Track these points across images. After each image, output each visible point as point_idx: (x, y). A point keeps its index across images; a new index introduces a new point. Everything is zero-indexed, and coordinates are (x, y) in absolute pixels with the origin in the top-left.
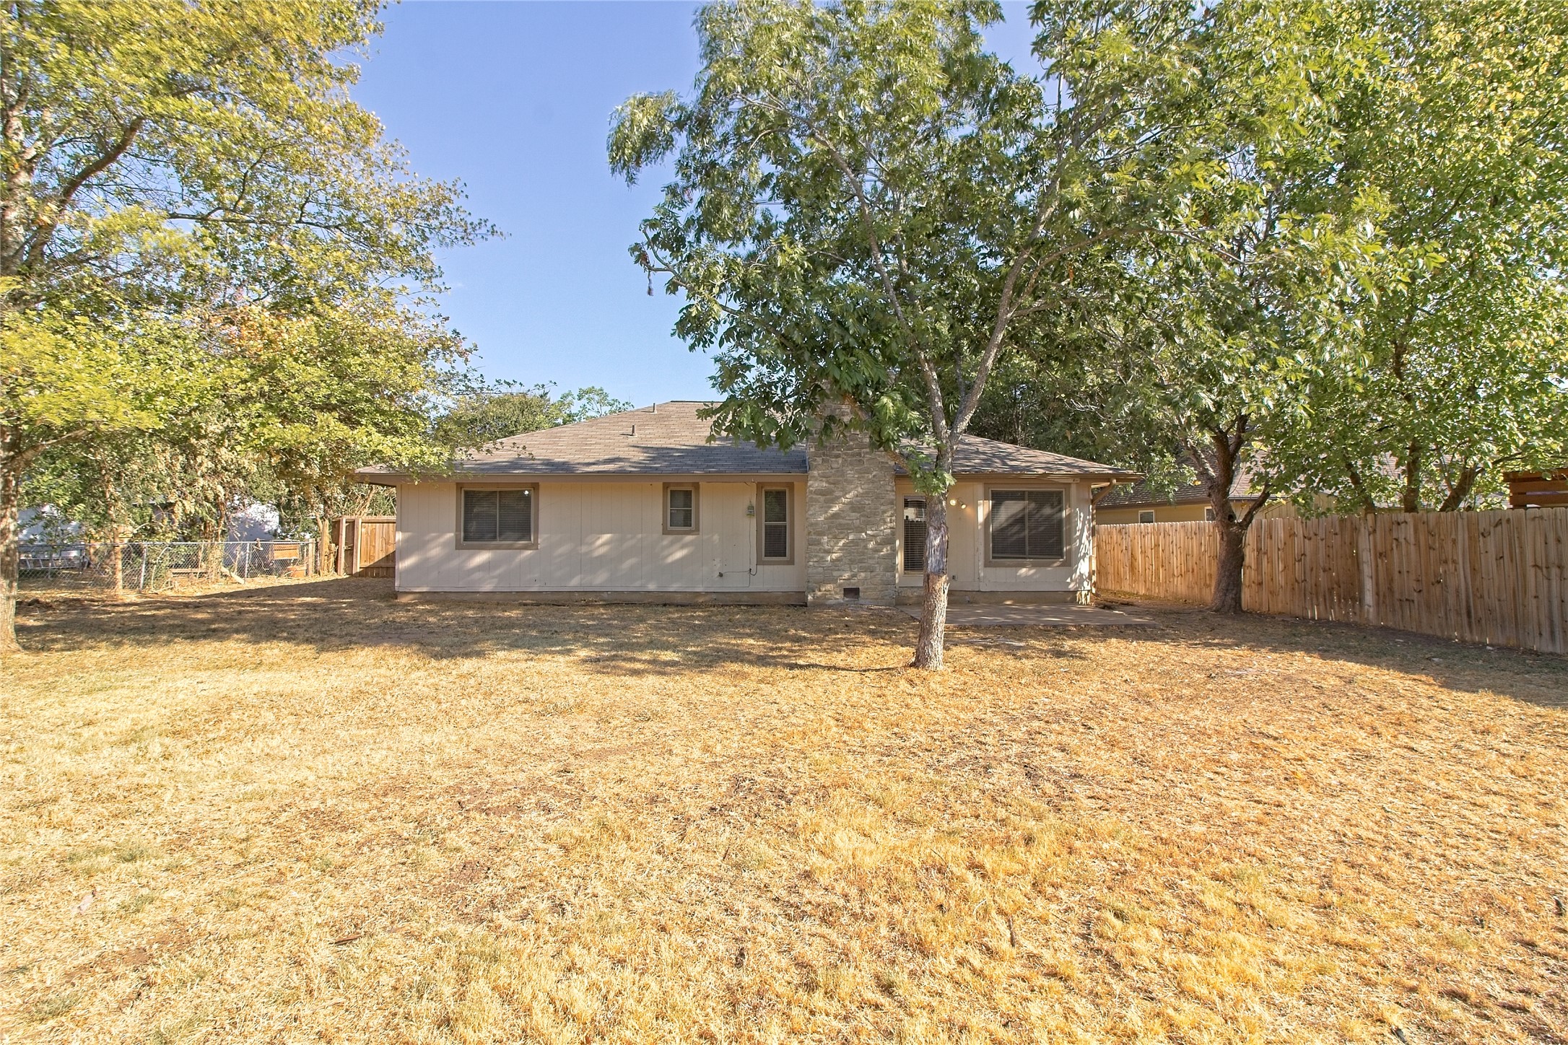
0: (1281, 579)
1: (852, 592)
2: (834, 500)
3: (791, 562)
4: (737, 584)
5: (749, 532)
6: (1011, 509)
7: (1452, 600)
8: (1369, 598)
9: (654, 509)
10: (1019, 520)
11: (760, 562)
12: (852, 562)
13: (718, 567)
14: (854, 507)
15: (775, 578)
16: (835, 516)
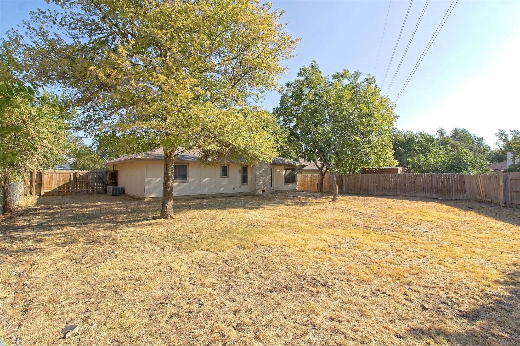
0: (327, 186)
1: (264, 191)
2: (261, 170)
3: (247, 185)
4: (237, 191)
5: (239, 177)
6: (288, 172)
7: (358, 187)
8: (344, 188)
9: (218, 171)
10: (289, 174)
11: (241, 185)
12: (264, 184)
13: (232, 187)
14: (264, 171)
15: (245, 189)
16: (261, 173)
